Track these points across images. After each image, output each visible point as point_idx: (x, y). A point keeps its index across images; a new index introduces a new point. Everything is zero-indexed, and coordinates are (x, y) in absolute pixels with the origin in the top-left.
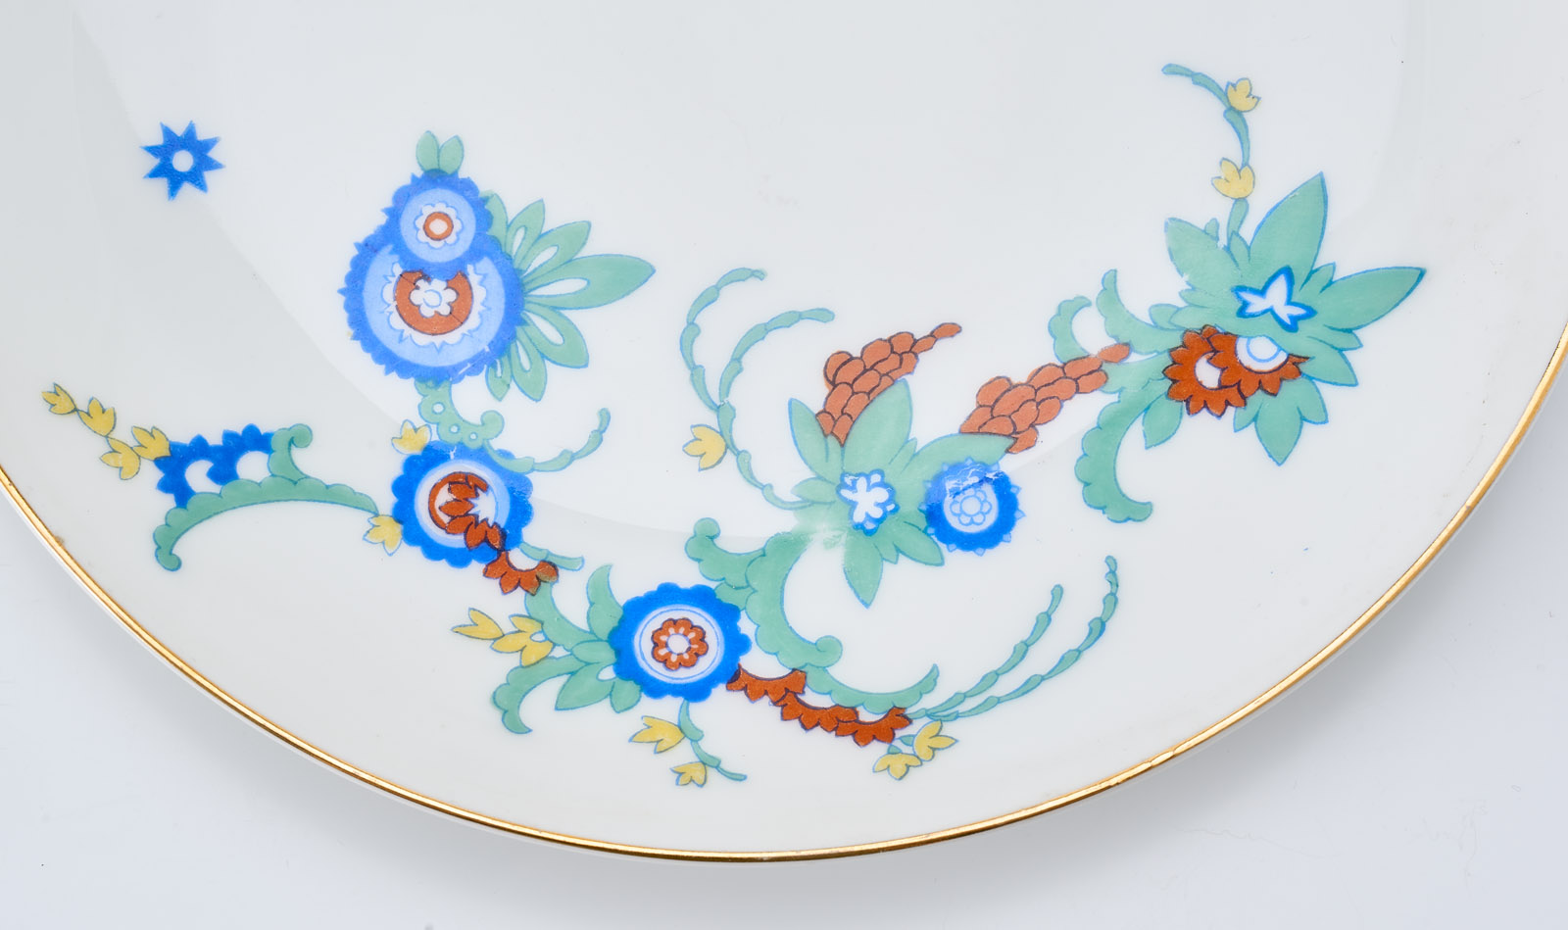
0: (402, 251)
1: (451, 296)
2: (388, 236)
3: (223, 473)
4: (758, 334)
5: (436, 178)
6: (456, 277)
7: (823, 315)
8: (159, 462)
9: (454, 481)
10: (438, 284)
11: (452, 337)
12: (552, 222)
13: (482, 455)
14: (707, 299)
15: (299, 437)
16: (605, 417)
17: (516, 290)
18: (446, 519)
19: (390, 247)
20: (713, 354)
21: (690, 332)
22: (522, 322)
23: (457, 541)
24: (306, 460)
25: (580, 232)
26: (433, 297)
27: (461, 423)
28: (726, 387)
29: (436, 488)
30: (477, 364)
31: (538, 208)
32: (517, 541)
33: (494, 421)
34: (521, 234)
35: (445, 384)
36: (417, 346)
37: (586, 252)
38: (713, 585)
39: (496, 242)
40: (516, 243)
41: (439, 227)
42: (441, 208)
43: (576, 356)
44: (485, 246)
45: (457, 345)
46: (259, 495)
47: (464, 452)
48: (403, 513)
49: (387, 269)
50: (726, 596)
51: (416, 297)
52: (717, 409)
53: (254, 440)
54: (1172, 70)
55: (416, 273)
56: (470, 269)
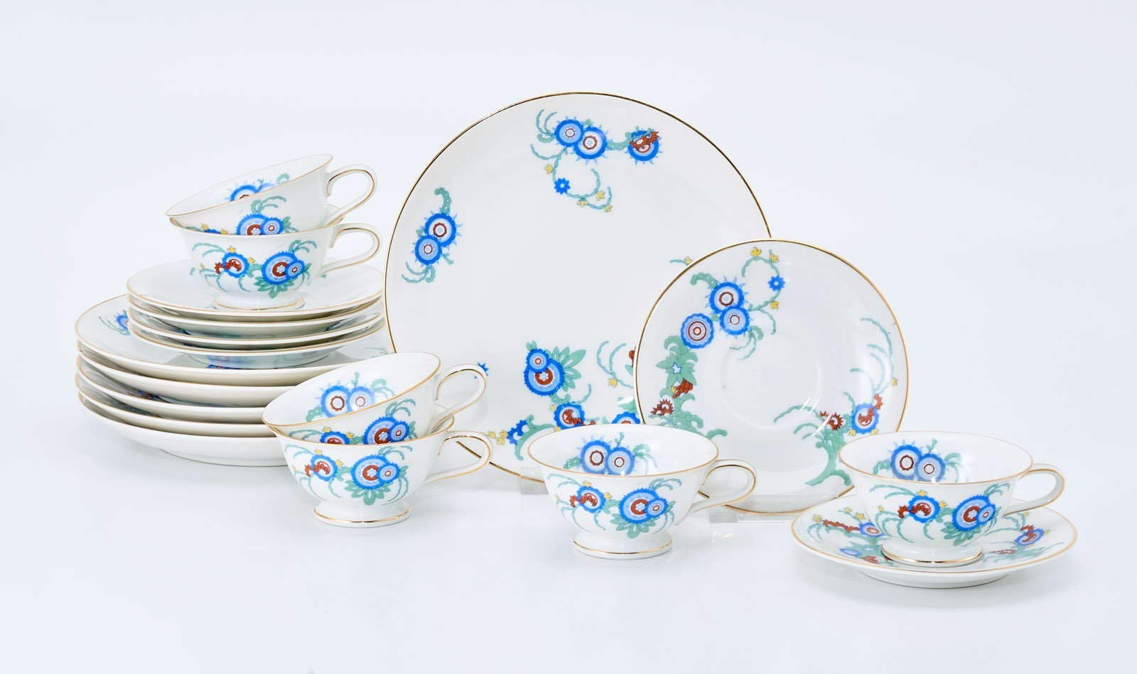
0: (533, 370)
1: (547, 374)
2: (529, 368)
3: (520, 433)
4: (612, 354)
5: (533, 351)
6: (546, 370)
7: (624, 345)
8: (507, 438)
9: (565, 413)
10: (544, 373)
11: (551, 383)
12: (560, 350)
13: (569, 405)
14: (599, 352)
15: (531, 418)
16: (590, 385)
17: (560, 367)
18: (568, 421)
19: (530, 370)
20: (605, 363)
21: (599, 360)
22: (564, 373)
23: (572, 424)
24: (535, 422)
25: (567, 350)
26: (544, 376)
27: (561, 400)
28: (611, 369)
29: (563, 416)
30: (559, 386)
31: (556, 349)
32: (584, 419)
33: (567, 396)
34: (555, 355)
35: (555, 393)
36: (546, 388)
37: (570, 353)
38: (627, 411)
39: (551, 359)
40: (555, 358)
41: (538, 361)
42: (537, 357)
43: (578, 376)
44: (549, 361)
45: (553, 384)
46: (530, 434)
47: (565, 406)
48: (559, 424)
49: (532, 375)
50: (631, 412)
51: (540, 378)
52: (611, 374)
53: (523, 423)
54: (672, 261)
55: (538, 373)
56: (548, 367)
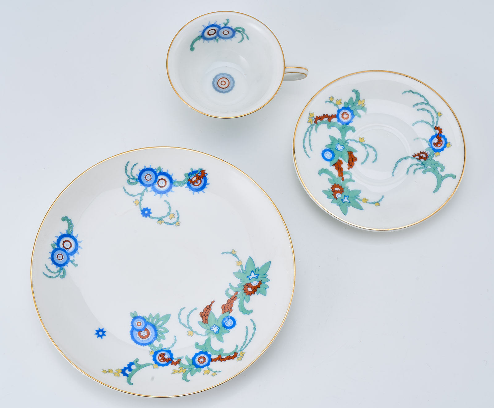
0: (136, 330)
1: (146, 332)
2: (133, 329)
3: (130, 370)
4: (189, 316)
5: (135, 318)
6: (145, 329)
7: (196, 309)
8: (121, 373)
9: (160, 355)
10: (143, 331)
11: (149, 337)
12: (154, 316)
13: (162, 350)
14: (180, 314)
15: (137, 360)
16: (175, 337)
17: (154, 327)
18: (162, 361)
19: (134, 330)
20: (184, 321)
21: (180, 320)
22: (157, 330)
23: (165, 362)
24: (140, 363)
25: (158, 315)
26: (144, 333)
27: (157, 347)
28: (188, 324)
29: (159, 357)
30: (154, 339)
31: (151, 315)
32: (173, 358)
33: (161, 345)
34: (150, 319)
35: (152, 344)
36: (145, 341)
37: (160, 317)
38: (202, 350)
39: (148, 322)
40: (150, 321)
41: (139, 324)
42: (138, 321)
43: (167, 331)
44: (147, 323)
45: (150, 338)
46: (137, 370)
47: (159, 351)
48: (156, 363)
49: (136, 333)
50: (204, 351)
51: (142, 334)
52: (189, 328)
53: (131, 364)
54: (223, 253)
55: (140, 332)
56: (146, 327)
